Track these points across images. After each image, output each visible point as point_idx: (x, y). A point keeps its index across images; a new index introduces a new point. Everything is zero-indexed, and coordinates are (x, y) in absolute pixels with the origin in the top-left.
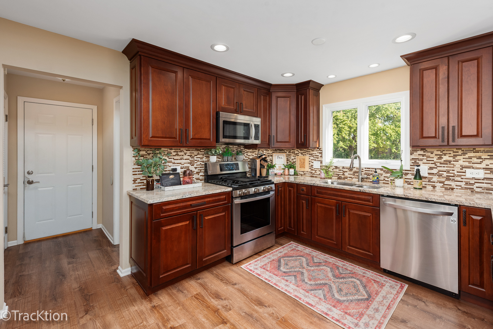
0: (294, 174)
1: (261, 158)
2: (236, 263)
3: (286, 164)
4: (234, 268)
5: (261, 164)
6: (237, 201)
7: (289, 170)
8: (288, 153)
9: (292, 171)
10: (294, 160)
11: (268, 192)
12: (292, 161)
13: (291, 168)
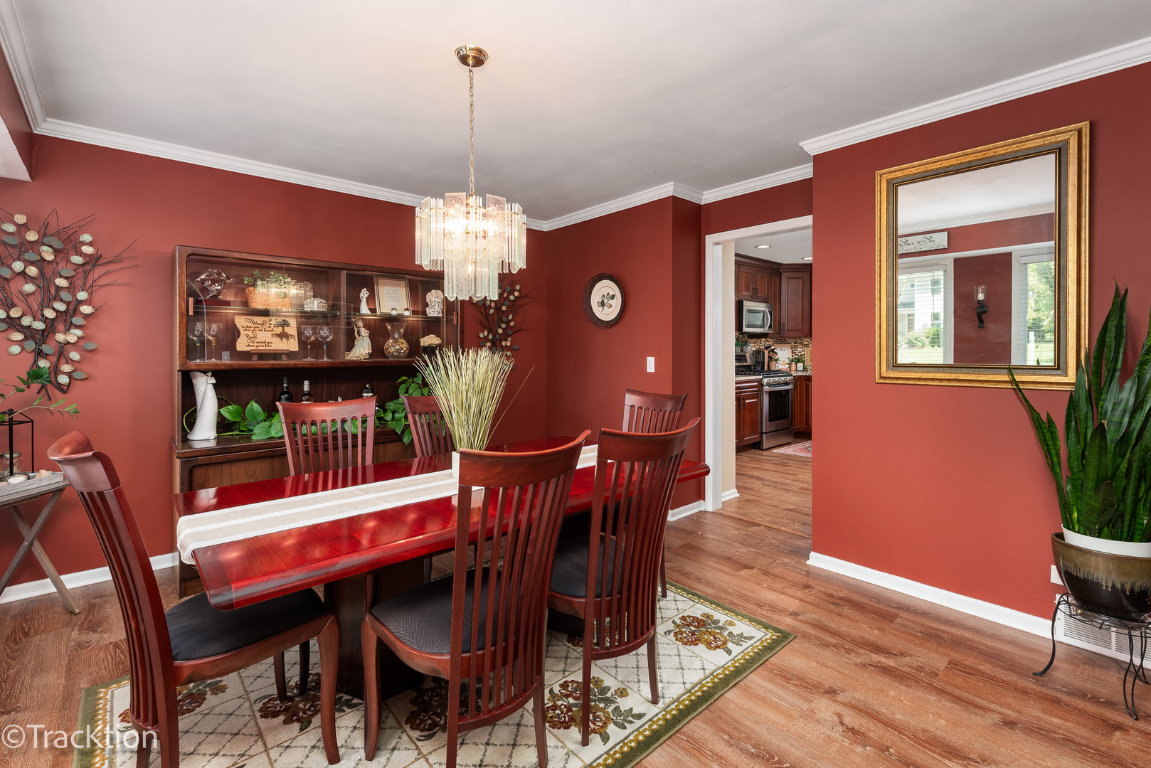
0: (803, 370)
1: (769, 349)
2: (766, 449)
3: (791, 358)
4: (765, 453)
5: (769, 356)
6: (766, 388)
7: (796, 364)
8: (793, 344)
9: (800, 366)
10: (803, 353)
11: (786, 384)
12: (799, 354)
13: (799, 362)
